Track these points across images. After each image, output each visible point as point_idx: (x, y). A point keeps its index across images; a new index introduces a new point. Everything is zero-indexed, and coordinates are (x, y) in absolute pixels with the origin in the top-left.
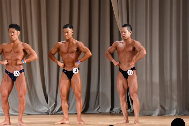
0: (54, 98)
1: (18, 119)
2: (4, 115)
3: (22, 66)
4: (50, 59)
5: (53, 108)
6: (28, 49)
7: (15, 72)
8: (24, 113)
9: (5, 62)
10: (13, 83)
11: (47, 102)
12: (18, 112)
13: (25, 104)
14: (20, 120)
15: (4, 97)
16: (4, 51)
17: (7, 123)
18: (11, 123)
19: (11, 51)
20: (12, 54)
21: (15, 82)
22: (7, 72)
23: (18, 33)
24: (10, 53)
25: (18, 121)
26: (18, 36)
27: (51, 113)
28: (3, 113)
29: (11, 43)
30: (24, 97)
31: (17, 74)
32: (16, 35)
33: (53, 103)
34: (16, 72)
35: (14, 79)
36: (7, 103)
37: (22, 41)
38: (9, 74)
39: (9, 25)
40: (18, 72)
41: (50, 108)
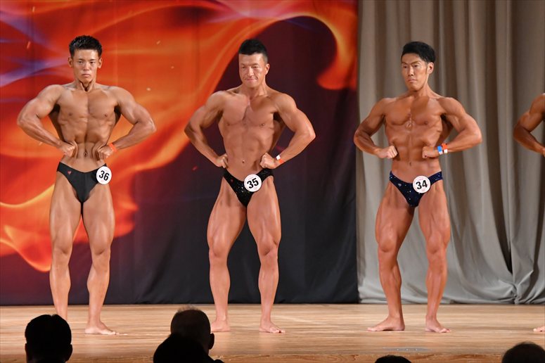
0: (529, 257)
1: (425, 314)
2: (385, 302)
3: (436, 163)
4: (519, 142)
5: (526, 287)
6: (454, 114)
7: (416, 180)
8: (443, 298)
9: (391, 152)
10: (411, 212)
11: (510, 269)
12: (425, 295)
13: (445, 273)
14: (432, 317)
15: (385, 250)
16: (387, 118)
17: (394, 323)
18: (406, 324)
19: (407, 119)
20: (410, 129)
21: (416, 209)
22: (394, 180)
23: (429, 68)
24: (403, 126)
25: (425, 320)
26: (428, 75)
27: (521, 301)
28: (384, 296)
29: (408, 96)
30: (442, 252)
31: (421, 184)
32: (422, 73)
33: (528, 272)
34: (421, 179)
35: (414, 199)
36: (395, 268)
37: (437, 90)
38: (400, 185)
39: (403, 45)
40: (424, 181)
41: (518, 286)
